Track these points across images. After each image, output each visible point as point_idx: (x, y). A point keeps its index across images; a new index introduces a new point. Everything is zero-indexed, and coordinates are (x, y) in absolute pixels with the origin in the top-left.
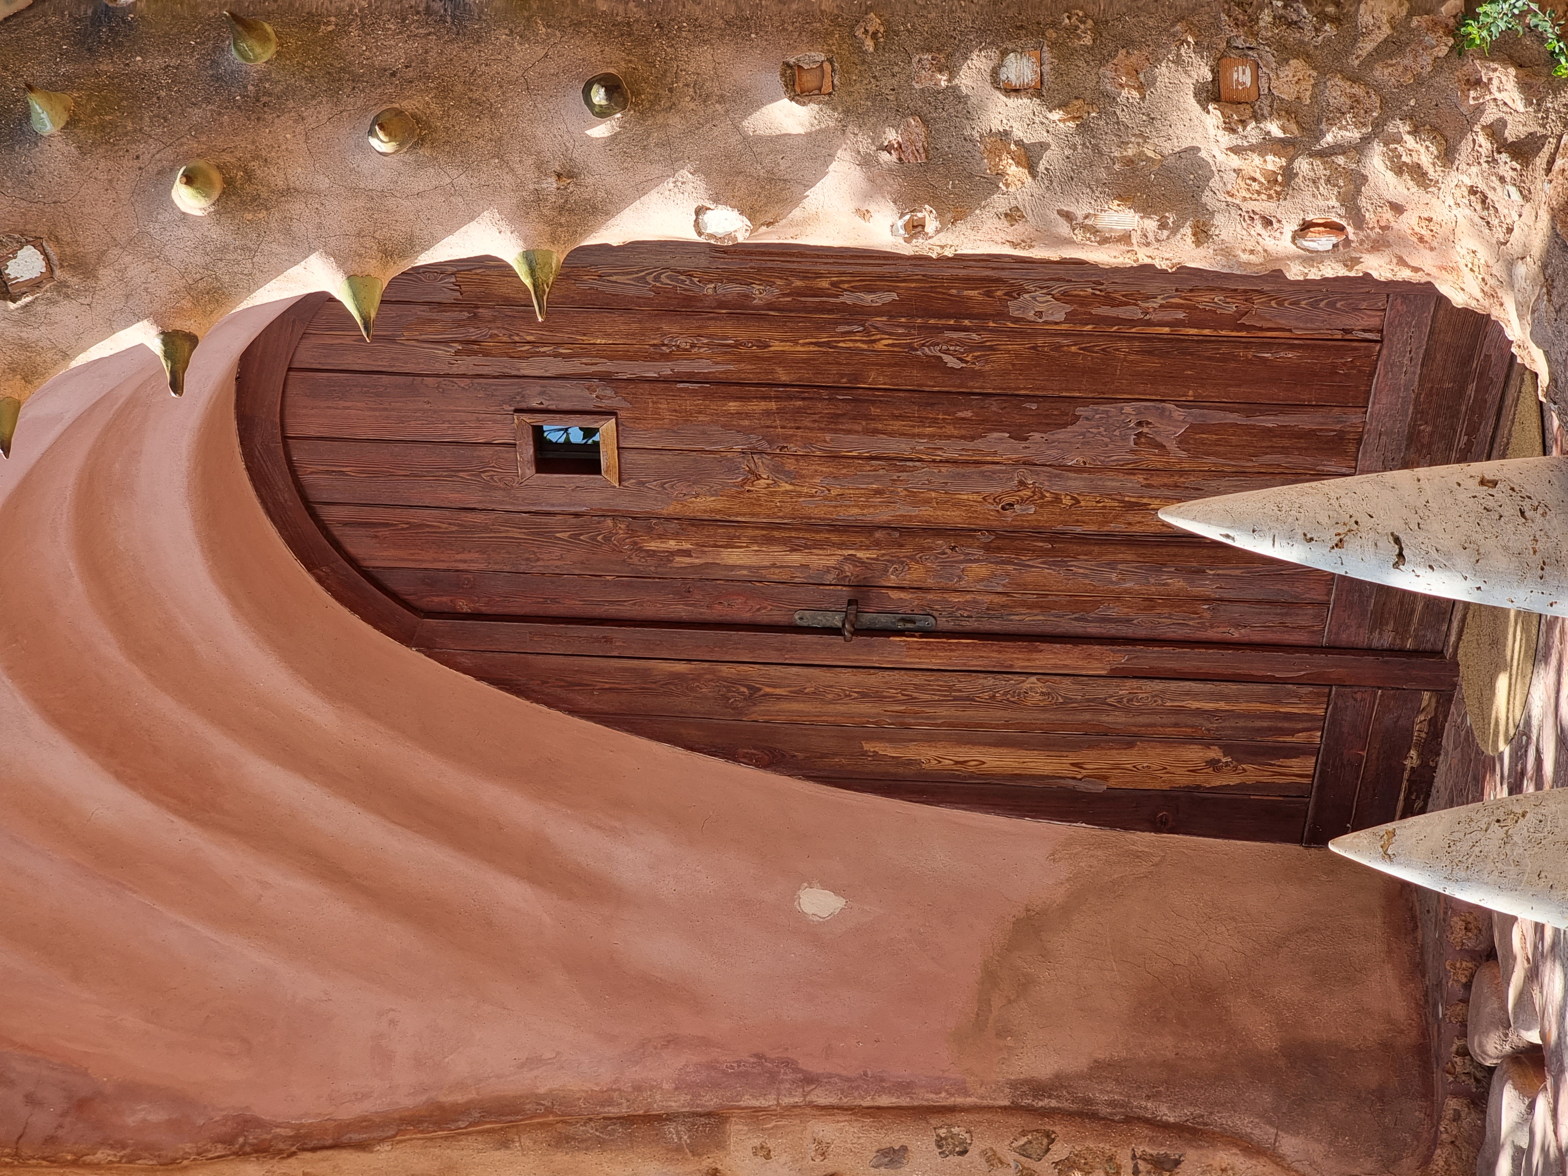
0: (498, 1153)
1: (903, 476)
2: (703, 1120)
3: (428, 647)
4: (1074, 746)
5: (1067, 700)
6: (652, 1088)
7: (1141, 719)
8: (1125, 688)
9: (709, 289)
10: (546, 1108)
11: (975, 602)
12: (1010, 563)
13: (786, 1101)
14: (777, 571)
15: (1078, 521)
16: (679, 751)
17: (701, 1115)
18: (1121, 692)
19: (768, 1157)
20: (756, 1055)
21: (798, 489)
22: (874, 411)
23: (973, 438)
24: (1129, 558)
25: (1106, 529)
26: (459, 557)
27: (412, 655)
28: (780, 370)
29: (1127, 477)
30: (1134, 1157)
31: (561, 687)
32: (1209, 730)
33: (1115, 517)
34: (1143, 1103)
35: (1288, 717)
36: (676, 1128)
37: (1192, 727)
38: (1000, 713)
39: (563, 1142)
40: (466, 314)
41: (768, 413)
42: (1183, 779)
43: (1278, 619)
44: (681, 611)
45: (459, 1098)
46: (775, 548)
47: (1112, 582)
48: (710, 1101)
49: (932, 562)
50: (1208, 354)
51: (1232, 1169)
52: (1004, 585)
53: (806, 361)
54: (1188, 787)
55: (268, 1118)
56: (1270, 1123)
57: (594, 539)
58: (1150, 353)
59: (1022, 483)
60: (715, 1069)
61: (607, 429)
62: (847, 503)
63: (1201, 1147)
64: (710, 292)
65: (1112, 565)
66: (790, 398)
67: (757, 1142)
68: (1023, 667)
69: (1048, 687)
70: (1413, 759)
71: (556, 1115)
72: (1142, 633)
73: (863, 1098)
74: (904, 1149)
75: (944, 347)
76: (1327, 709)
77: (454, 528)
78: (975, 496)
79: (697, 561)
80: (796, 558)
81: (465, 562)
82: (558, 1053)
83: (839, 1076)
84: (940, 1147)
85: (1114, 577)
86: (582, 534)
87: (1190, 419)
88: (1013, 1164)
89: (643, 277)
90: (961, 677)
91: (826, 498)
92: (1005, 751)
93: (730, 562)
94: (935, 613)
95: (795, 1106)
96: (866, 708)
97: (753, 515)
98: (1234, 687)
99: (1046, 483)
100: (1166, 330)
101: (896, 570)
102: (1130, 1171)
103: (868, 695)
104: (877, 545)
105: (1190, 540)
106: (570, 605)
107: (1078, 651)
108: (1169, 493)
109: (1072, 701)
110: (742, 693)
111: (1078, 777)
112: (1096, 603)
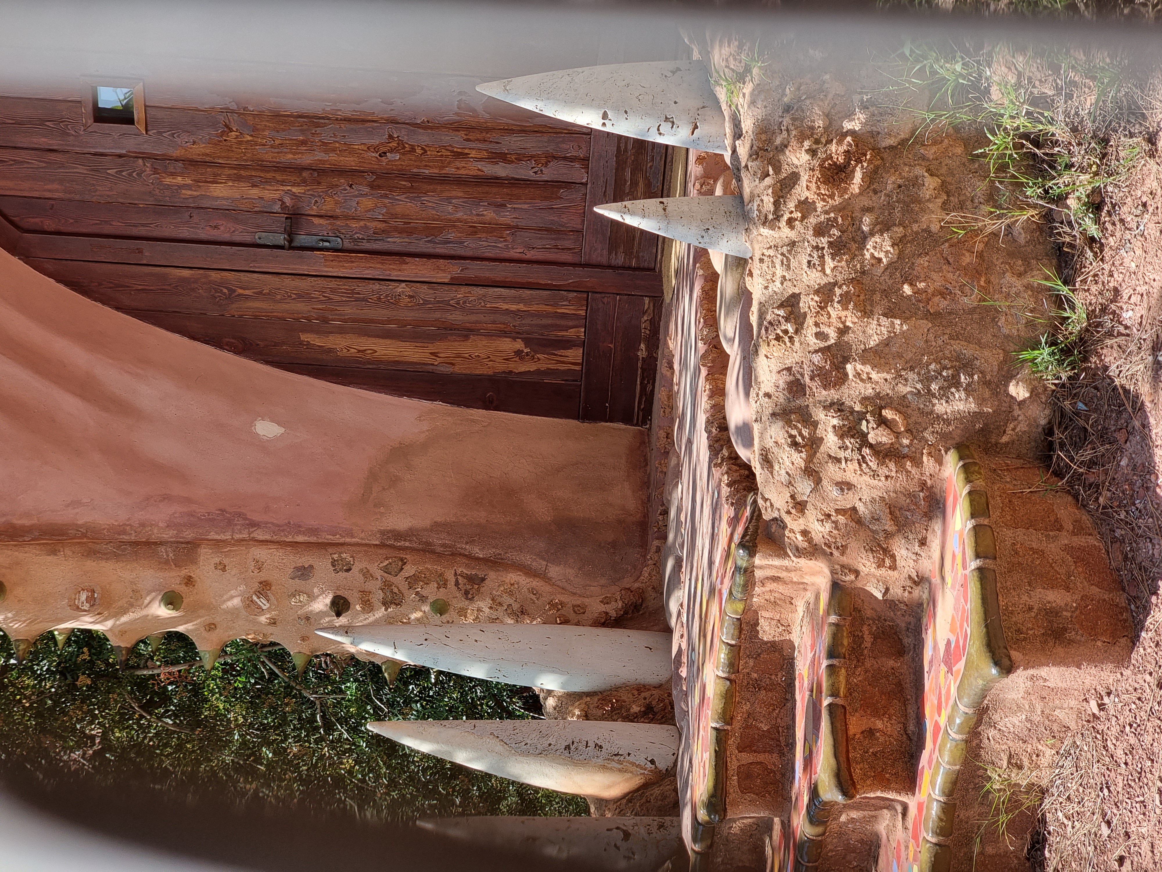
1: (319, 130)
2: (184, 545)
3: (27, 258)
4: (431, 338)
5: (426, 302)
6: (151, 525)
7: (473, 318)
8: (461, 293)
10: (83, 533)
11: (366, 226)
12: (386, 196)
13: (237, 536)
14: (245, 201)
15: (426, 166)
16: (186, 339)
17: (182, 543)
18: (459, 296)
19: (224, 569)
20: (220, 510)
21: (256, 139)
23: (359, 102)
24: (460, 194)
25: (444, 172)
26: (47, 187)
27: (15, 260)
29: (454, 132)
30: (456, 575)
31: (111, 288)
32: (514, 326)
33: (449, 164)
35: (564, 316)
36: (166, 549)
37: (504, 324)
38: (385, 312)
39: (91, 553)
42: (500, 367)
43: (553, 242)
44: (185, 233)
45: (26, 522)
46: (243, 184)
47: (449, 213)
48: (189, 535)
49: (338, 196)
51: (518, 584)
52: (383, 215)
54: (504, 372)
56: (544, 559)
57: (130, 175)
59: (391, 137)
60: (192, 515)
61: (138, 90)
62: (285, 150)
63: (498, 570)
65: (449, 199)
67: (217, 560)
68: (397, 275)
69: (413, 291)
70: (642, 352)
71: (88, 538)
72: (469, 253)
73: (286, 536)
74: (311, 567)
76: (587, 310)
77: (44, 165)
78: (362, 147)
79: (195, 193)
80: (255, 192)
81: (49, 191)
82: (92, 500)
83: (272, 523)
84: (334, 566)
85: (450, 208)
86: (123, 171)
88: (379, 578)
90: (359, 283)
91: (272, 146)
92: (388, 341)
93: (215, 194)
94: (342, 236)
95: (243, 540)
96: (301, 307)
97: (229, 158)
98: (527, 292)
99: (406, 137)
101: (316, 202)
102: (453, 583)
103: (302, 296)
104: (304, 182)
105: (495, 181)
106: (117, 226)
107: (430, 263)
108: (480, 146)
109: (429, 303)
110: (225, 294)
111: (436, 363)
112: (441, 229)
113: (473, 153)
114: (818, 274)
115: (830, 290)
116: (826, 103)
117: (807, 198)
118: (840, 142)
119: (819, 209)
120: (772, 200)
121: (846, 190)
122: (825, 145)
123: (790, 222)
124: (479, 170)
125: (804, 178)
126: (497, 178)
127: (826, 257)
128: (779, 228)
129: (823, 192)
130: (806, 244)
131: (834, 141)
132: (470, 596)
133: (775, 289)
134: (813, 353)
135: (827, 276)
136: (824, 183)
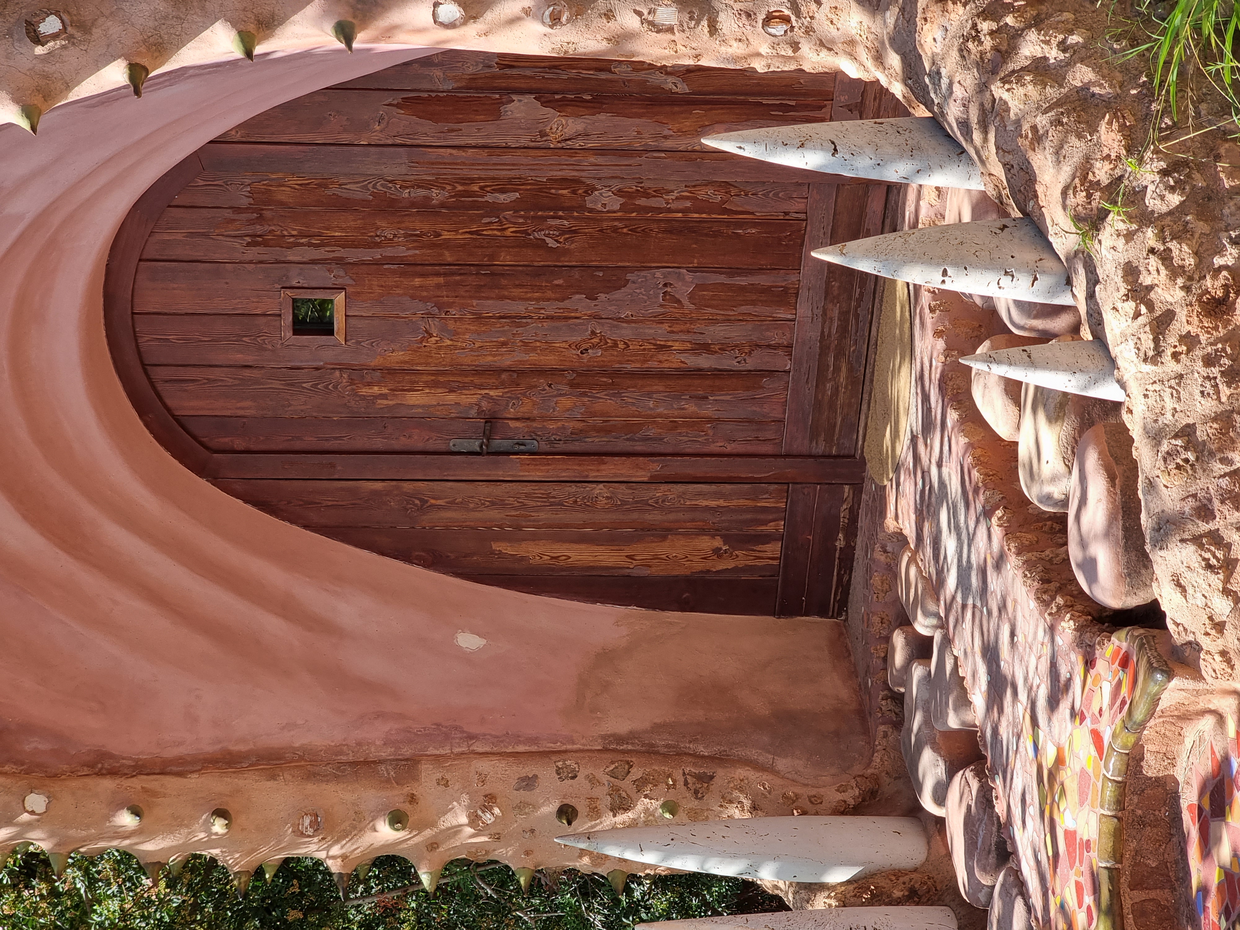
0: (269, 783)
1: (520, 330)
2: (403, 763)
3: (215, 478)
4: (628, 540)
5: (624, 503)
6: (369, 744)
7: (672, 517)
8: (661, 491)
9: (405, 193)
10: (300, 756)
11: (564, 427)
12: (585, 394)
13: (457, 750)
14: (440, 408)
15: (628, 361)
16: (374, 555)
17: (401, 760)
18: (658, 495)
19: (446, 785)
20: (435, 724)
21: (455, 343)
22: (504, 282)
23: (563, 300)
24: (660, 388)
25: (646, 366)
26: (239, 405)
27: (203, 482)
28: (447, 253)
29: (658, 325)
30: (684, 774)
32: (714, 523)
33: (652, 356)
34: (688, 745)
35: (764, 509)
36: (385, 768)
37: (703, 521)
38: (580, 515)
39: (311, 776)
40: (255, 215)
41: (438, 286)
42: (698, 565)
43: (754, 434)
44: (379, 443)
45: (242, 748)
46: (440, 390)
47: (651, 409)
48: (407, 751)
49: (537, 397)
50: (705, 231)
51: (747, 779)
52: (582, 414)
53: (463, 246)
54: (702, 572)
55: (117, 753)
56: (770, 753)
57: (326, 387)
58: (670, 232)
59: (593, 333)
60: (408, 731)
61: (339, 299)
62: (486, 353)
63: (726, 768)
64: (407, 195)
65: (649, 395)
66: (453, 274)
67: (439, 775)
68: (595, 477)
69: (611, 492)
70: (840, 541)
71: (306, 761)
72: (669, 449)
73: (507, 747)
74: (535, 776)
75: (547, 232)
76: (787, 502)
77: (237, 382)
78: (564, 344)
79: (390, 403)
80: (452, 398)
81: (242, 408)
82: (307, 721)
83: (490, 735)
84: (559, 774)
85: (651, 404)
86: (318, 384)
87: (696, 281)
88: (606, 783)
89: (366, 186)
90: (557, 487)
91: (472, 350)
92: (583, 546)
93: (411, 403)
94: (538, 439)
95: (463, 753)
96: (495, 514)
97: (427, 364)
98: (728, 487)
99: (608, 332)
100: (680, 215)
101: (514, 404)
102: (682, 783)
103: (497, 503)
104: (503, 385)
105: (698, 373)
106: (309, 441)
107: (629, 461)
108: (684, 337)
109: (626, 503)
110: (416, 505)
111: (631, 566)
112: (640, 425)
113: (677, 346)
114: (1214, 403)
115: (1228, 417)
116: (1194, 241)
117: (1189, 332)
118: (1215, 277)
119: (1204, 342)
120: (1151, 337)
121: (1229, 322)
122: (1199, 281)
123: (1175, 356)
124: (682, 362)
125: (1182, 314)
126: (700, 370)
127: (1221, 386)
128: (1162, 363)
129: (1207, 325)
130: (1196, 375)
131: (1208, 277)
132: (700, 795)
133: (1165, 422)
134: (1219, 478)
135: (1223, 403)
136: (1205, 316)
